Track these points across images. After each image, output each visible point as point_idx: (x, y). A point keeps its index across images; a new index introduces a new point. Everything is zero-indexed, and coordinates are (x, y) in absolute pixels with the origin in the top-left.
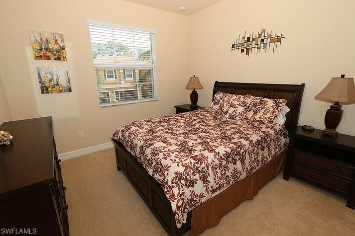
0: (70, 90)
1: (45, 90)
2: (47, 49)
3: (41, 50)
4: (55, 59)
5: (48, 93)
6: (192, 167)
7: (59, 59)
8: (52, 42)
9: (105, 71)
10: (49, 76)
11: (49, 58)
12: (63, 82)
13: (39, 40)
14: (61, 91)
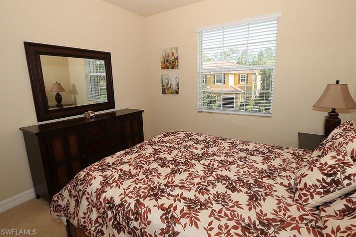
0: (177, 93)
1: (164, 92)
2: (167, 61)
3: (164, 62)
4: (171, 68)
5: (165, 93)
6: (126, 210)
7: (173, 68)
8: (171, 54)
9: (214, 76)
10: (167, 81)
11: (167, 68)
12: (174, 86)
13: (164, 55)
14: (172, 93)
